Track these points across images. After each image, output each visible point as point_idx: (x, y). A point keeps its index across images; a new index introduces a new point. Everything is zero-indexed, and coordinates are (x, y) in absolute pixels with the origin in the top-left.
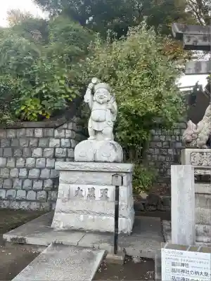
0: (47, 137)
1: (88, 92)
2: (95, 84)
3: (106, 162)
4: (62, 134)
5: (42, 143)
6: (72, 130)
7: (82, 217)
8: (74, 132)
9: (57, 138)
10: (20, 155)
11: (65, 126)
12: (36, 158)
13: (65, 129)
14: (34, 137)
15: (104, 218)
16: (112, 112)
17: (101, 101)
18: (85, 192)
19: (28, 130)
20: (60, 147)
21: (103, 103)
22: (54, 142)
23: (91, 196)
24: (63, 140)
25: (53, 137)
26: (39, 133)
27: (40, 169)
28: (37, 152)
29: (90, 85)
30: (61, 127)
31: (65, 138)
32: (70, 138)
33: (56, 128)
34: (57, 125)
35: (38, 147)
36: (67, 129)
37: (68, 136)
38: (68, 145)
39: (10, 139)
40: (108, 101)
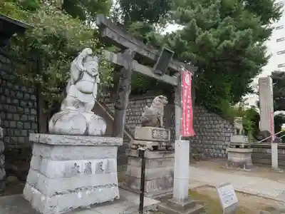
7: (80, 195)
15: (100, 190)
18: (82, 167)
23: (88, 170)
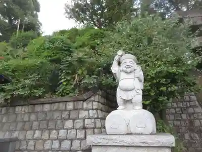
0: (77, 109)
1: (115, 64)
2: (122, 56)
3: (142, 134)
4: (90, 106)
5: (73, 115)
6: (98, 102)
8: (100, 104)
9: (86, 110)
10: (53, 127)
11: (92, 99)
12: (67, 129)
13: (93, 101)
14: (66, 110)
16: (140, 81)
17: (129, 70)
19: (61, 104)
20: (89, 118)
21: (131, 72)
22: (83, 114)
24: (90, 111)
25: (82, 109)
26: (70, 106)
27: (72, 140)
28: (69, 124)
29: (116, 58)
30: (89, 100)
31: (93, 109)
32: (97, 109)
33: (84, 100)
34: (86, 98)
35: (69, 118)
36: (94, 101)
37: (95, 107)
38: (96, 116)
39: (46, 113)
40: (135, 70)
